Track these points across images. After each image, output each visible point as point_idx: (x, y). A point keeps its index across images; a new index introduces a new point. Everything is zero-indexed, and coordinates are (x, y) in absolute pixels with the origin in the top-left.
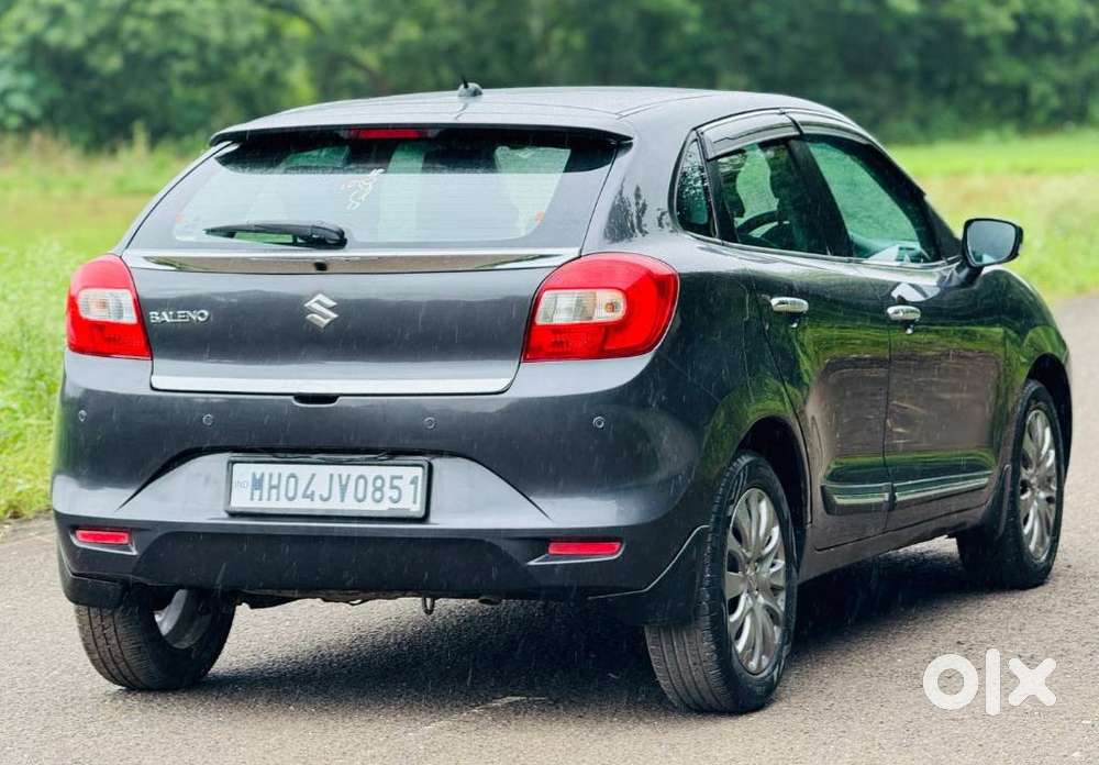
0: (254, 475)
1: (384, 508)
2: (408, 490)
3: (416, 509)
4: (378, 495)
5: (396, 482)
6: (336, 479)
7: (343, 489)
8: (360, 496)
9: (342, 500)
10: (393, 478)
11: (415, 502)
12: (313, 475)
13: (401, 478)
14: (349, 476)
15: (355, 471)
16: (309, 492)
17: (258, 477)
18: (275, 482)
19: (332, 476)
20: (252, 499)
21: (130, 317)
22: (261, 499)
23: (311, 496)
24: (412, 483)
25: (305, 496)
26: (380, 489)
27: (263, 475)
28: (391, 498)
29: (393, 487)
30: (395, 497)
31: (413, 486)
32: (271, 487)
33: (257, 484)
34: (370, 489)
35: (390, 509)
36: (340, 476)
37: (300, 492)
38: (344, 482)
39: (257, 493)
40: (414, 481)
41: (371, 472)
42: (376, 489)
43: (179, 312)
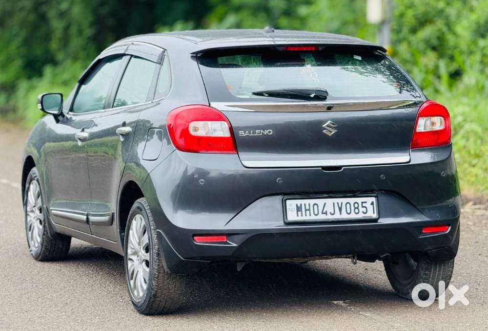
0: (297, 205)
1: (360, 216)
2: (370, 208)
3: (375, 216)
4: (357, 211)
5: (364, 205)
6: (336, 205)
8: (349, 212)
10: (362, 203)
11: (374, 213)
13: (366, 202)
14: (342, 203)
16: (324, 211)
18: (307, 208)
19: (334, 203)
20: (298, 216)
22: (302, 216)
23: (326, 213)
25: (323, 213)
26: (358, 208)
27: (301, 205)
29: (363, 207)
30: (365, 211)
32: (306, 210)
33: (299, 209)
34: (353, 208)
36: (338, 203)
38: (340, 206)
39: (300, 213)
42: (355, 208)
43: (257, 131)
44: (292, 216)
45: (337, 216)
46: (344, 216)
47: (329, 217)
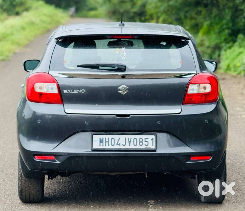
0: (100, 138)
1: (143, 147)
2: (150, 142)
3: (153, 147)
4: (141, 144)
5: (146, 140)
6: (127, 140)
7: (130, 142)
8: (135, 144)
9: (130, 145)
10: (145, 139)
11: (153, 146)
12: (120, 138)
13: (148, 138)
14: (131, 138)
15: (133, 137)
16: (119, 143)
17: (101, 139)
18: (107, 140)
19: (125, 138)
20: (100, 145)
21: (56, 91)
23: (120, 145)
24: (152, 140)
25: (117, 144)
26: (142, 142)
27: (103, 138)
28: (145, 145)
29: (145, 141)
30: (147, 144)
31: (152, 141)
32: (106, 142)
33: (101, 141)
34: (138, 142)
35: (145, 148)
36: (128, 138)
37: (116, 143)
38: (130, 140)
39: (101, 144)
40: (152, 139)
41: (138, 137)
42: (140, 142)
43: (74, 90)
44: (96, 146)
45: (127, 147)
46: (132, 147)
47: (122, 147)
